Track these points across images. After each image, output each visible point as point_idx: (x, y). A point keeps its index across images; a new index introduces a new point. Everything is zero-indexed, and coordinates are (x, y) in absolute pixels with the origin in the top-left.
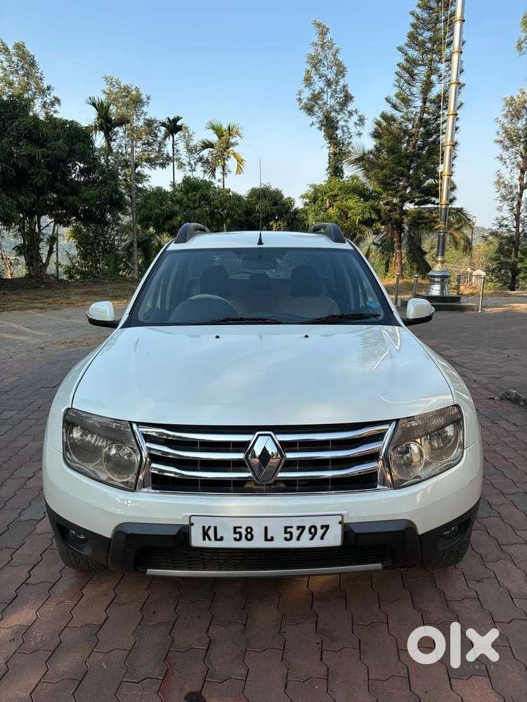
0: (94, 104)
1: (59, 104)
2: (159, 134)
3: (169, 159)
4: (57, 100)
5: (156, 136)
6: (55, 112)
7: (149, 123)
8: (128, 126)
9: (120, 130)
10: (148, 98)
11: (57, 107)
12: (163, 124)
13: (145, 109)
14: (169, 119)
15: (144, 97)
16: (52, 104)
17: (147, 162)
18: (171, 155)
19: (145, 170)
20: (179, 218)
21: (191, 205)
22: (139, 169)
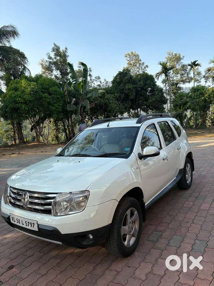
0: (161, 64)
1: (148, 67)
2: (187, 70)
3: (192, 79)
4: (147, 66)
5: (186, 70)
6: (146, 70)
7: (183, 66)
8: (174, 69)
9: (171, 71)
10: (184, 57)
11: (147, 69)
12: (189, 65)
13: (182, 61)
14: (192, 62)
15: (181, 57)
16: (145, 68)
17: (181, 82)
18: (192, 77)
19: (181, 85)
20: (189, 104)
21: (196, 97)
22: (179, 85)
